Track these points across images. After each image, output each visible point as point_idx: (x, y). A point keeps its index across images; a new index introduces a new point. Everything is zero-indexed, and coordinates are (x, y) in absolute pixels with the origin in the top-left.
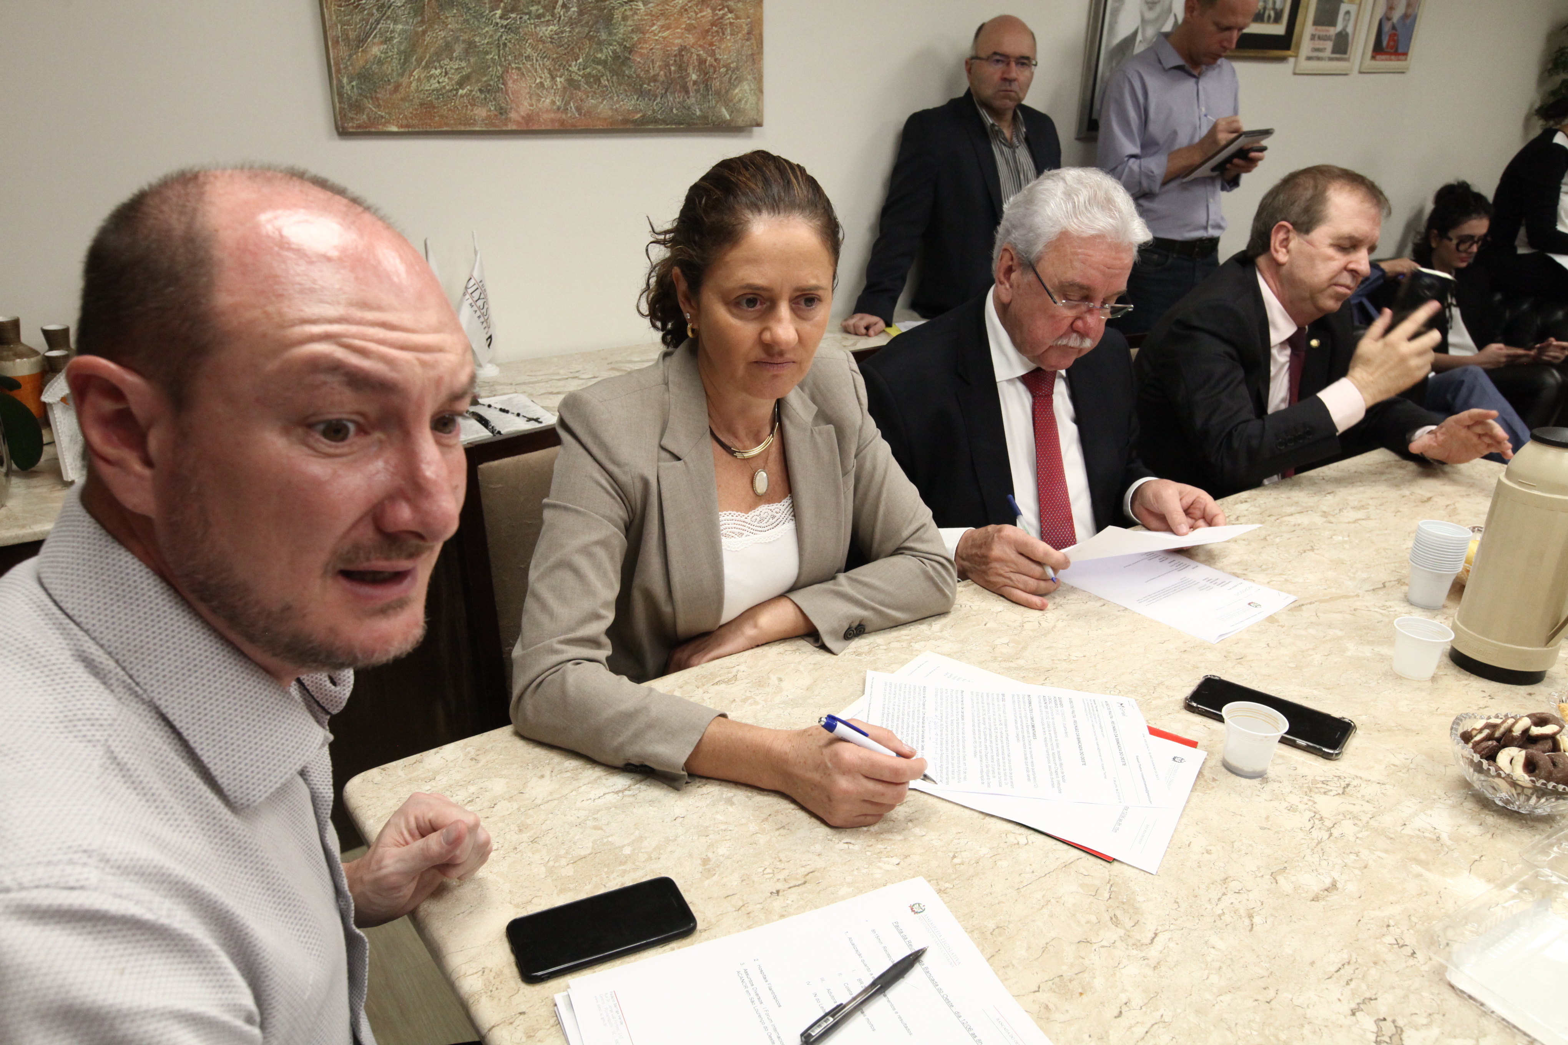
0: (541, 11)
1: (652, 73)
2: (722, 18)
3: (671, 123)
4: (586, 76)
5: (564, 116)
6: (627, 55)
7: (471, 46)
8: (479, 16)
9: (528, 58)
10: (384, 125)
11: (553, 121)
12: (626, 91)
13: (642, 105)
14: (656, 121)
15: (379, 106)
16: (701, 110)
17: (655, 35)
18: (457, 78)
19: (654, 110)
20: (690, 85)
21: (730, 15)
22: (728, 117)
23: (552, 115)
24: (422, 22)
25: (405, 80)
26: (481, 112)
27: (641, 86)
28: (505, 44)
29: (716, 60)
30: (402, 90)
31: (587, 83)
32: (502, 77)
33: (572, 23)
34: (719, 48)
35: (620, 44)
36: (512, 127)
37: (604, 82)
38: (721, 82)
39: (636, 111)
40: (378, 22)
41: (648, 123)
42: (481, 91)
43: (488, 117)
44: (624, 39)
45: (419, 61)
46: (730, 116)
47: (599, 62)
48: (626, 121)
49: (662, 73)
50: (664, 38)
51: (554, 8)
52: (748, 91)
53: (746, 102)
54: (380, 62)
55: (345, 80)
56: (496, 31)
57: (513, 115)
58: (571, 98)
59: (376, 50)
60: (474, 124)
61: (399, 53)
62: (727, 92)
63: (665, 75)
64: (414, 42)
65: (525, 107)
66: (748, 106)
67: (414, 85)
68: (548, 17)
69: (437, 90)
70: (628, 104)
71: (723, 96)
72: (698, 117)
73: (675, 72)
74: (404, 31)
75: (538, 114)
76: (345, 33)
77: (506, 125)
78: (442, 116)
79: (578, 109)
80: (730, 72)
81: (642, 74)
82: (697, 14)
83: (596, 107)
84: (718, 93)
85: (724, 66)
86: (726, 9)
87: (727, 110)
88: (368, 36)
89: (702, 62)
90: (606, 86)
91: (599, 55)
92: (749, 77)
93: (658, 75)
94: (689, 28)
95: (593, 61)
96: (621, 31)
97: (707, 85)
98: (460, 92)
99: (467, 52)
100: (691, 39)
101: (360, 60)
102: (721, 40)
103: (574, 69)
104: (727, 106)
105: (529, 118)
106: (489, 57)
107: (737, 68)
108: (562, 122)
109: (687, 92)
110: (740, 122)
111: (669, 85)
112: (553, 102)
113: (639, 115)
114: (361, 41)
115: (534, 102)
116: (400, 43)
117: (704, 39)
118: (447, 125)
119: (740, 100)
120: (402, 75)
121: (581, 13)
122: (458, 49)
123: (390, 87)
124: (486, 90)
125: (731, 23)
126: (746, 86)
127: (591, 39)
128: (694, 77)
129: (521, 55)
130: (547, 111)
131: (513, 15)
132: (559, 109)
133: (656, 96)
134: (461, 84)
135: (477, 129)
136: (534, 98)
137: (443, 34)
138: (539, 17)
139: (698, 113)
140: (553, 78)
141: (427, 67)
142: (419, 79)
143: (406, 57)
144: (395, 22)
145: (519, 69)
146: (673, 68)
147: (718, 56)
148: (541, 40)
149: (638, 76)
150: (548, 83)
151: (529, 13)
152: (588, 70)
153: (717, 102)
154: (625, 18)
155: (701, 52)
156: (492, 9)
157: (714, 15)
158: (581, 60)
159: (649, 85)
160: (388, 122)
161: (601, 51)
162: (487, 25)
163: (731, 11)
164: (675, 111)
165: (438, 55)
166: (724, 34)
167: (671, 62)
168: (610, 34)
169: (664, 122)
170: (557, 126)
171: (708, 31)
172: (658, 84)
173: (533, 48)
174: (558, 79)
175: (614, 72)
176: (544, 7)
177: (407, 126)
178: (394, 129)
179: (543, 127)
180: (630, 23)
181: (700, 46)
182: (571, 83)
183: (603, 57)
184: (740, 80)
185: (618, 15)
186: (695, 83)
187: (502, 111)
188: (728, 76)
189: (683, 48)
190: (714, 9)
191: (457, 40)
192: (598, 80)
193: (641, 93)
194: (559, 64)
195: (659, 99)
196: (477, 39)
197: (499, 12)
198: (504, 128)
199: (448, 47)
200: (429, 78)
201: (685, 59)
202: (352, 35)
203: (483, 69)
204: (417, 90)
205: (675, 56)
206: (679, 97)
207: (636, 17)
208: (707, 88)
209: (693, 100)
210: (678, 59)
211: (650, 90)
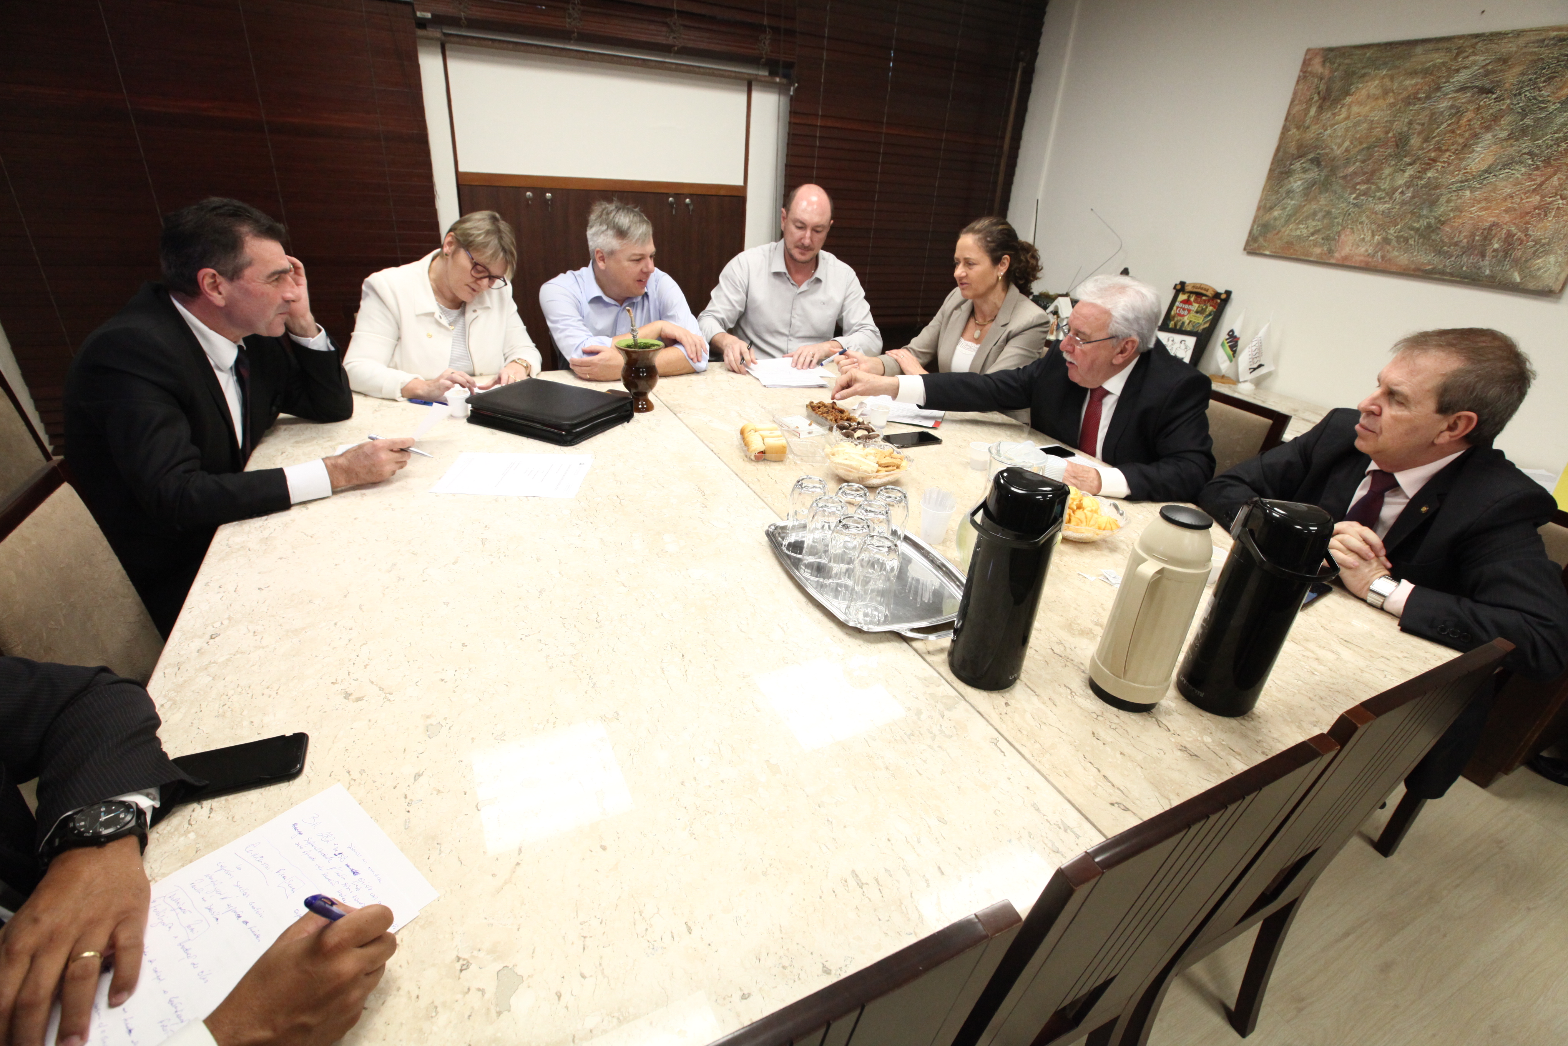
0: (1383, 195)
1: (1456, 239)
2: (1549, 204)
3: (1457, 276)
4: (1397, 237)
5: (1370, 260)
6: (1439, 225)
7: (1328, 213)
8: (1340, 197)
9: (1361, 223)
10: (1264, 250)
11: (1361, 261)
12: (1426, 249)
13: (1436, 260)
14: (1443, 273)
15: (1265, 241)
16: (1491, 271)
17: (1471, 214)
18: (1312, 230)
19: (1445, 266)
20: (1489, 253)
21: (1561, 202)
22: (1518, 280)
23: (1362, 258)
24: (1306, 200)
25: (1283, 230)
26: (1318, 250)
27: (1442, 248)
28: (1349, 214)
29: (1526, 235)
30: (1280, 234)
31: (1397, 242)
32: (1339, 232)
33: (1403, 203)
34: (1535, 226)
35: (1436, 218)
36: (1333, 261)
37: (1411, 242)
38: (1524, 253)
39: (1429, 263)
40: (1283, 199)
41: (1436, 273)
42: (1323, 239)
43: (1321, 254)
44: (1441, 215)
45: (1295, 220)
46: (1521, 279)
47: (1412, 229)
48: (1417, 269)
49: (1465, 241)
50: (1479, 216)
51: (1394, 194)
52: (1552, 263)
53: (1546, 271)
54: (1275, 219)
55: (1255, 227)
56: (1346, 207)
57: (1337, 255)
58: (1380, 249)
59: (1276, 213)
60: (1311, 256)
61: (1287, 215)
62: (1526, 261)
63: (1468, 242)
64: (1297, 210)
65: (1346, 250)
66: (1546, 275)
67: (1287, 232)
68: (1387, 199)
69: (1298, 236)
70: (1425, 258)
71: (1520, 264)
72: (1486, 276)
73: (1478, 241)
74: (1294, 204)
75: (1353, 256)
76: (1265, 204)
77: (1329, 260)
78: (1295, 250)
79: (1383, 257)
80: (1538, 246)
81: (1446, 240)
82: (1522, 199)
83: (1397, 257)
84: (1516, 262)
85: (1533, 241)
86: (1559, 197)
87: (1520, 275)
88: (1275, 206)
89: (1510, 235)
90: (1411, 245)
91: (1415, 225)
92: (1560, 252)
93: (1461, 241)
94: (1507, 211)
95: (1409, 228)
96: (1441, 210)
97: (1507, 253)
98: (1311, 238)
99: (1324, 217)
100: (1507, 218)
101: (1267, 217)
102: (1541, 220)
103: (1392, 231)
104: (1521, 271)
105: (1346, 258)
106: (1336, 220)
107: (1549, 244)
108: (1367, 263)
109: (1483, 255)
110: (1531, 285)
111: (1469, 249)
112: (1367, 250)
113: (1430, 267)
114: (1271, 208)
115: (1353, 249)
116: (1290, 210)
117: (1522, 218)
118: (1295, 254)
119: (1539, 269)
120: (1283, 226)
121: (1413, 197)
122: (1320, 215)
123: (1275, 232)
124: (1327, 239)
125: (1558, 208)
126: (1552, 259)
127: (1412, 213)
128: (1496, 246)
129: (1357, 221)
130: (1360, 255)
131: (1362, 198)
132: (1368, 255)
133: (1451, 256)
134: (1313, 234)
135: (1311, 259)
136: (1355, 247)
137: (1314, 207)
138: (1380, 199)
139: (1488, 272)
140: (1373, 236)
141: (1299, 223)
142: (1291, 230)
143: (1290, 216)
144: (1292, 200)
145: (1352, 229)
146: (1477, 238)
147: (1530, 232)
148: (1376, 213)
149: (1442, 241)
150: (1368, 238)
151: (1374, 197)
152: (1402, 233)
153: (1512, 267)
154: (1448, 201)
155: (1513, 229)
156: (1351, 194)
157: (1542, 200)
158: (1399, 226)
159: (1449, 247)
160: (1266, 249)
161: (1419, 221)
162: (1343, 202)
163: (1562, 199)
164: (1464, 268)
165: (1307, 218)
166: (1546, 215)
167: (1478, 234)
168: (1431, 211)
169: (1452, 275)
170: (1363, 265)
171: (1528, 213)
172: (1456, 248)
173: (1367, 217)
174: (1377, 237)
175: (1421, 236)
176: (1387, 194)
177: (1275, 252)
178: (1267, 253)
179: (1353, 264)
180: (1452, 204)
181: (1514, 224)
182: (1386, 241)
183: (1418, 226)
184: (1547, 253)
185: (1443, 199)
186: (1494, 250)
187: (1330, 251)
188: (1534, 249)
189: (1495, 224)
190: (1543, 197)
191: (1321, 210)
192: (1406, 240)
193: (1439, 252)
194: (1382, 227)
195: (1453, 259)
196: (1333, 210)
197: (1354, 196)
198: (1327, 261)
199: (1315, 214)
200: (1296, 229)
201: (1493, 232)
202: (1268, 205)
203: (1329, 227)
204: (1288, 235)
205: (1484, 229)
206: (1473, 259)
207: (1459, 201)
208: (1506, 254)
209: (1487, 263)
210: (1486, 232)
211: (1448, 251)
